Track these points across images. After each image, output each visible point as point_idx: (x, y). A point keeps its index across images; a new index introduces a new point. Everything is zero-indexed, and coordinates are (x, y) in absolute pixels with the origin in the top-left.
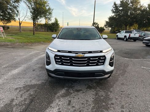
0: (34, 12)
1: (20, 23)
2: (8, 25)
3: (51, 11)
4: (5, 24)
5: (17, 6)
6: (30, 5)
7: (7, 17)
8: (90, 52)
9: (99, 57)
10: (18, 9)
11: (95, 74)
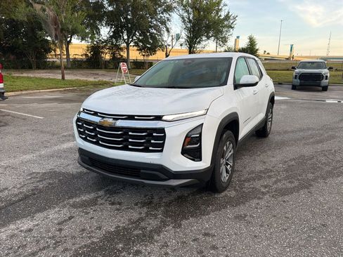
0: (194, 26)
1: (166, 53)
2: (151, 58)
3: (232, 21)
4: (146, 58)
5: (168, 20)
6: (185, 14)
7: (149, 43)
8: (131, 117)
9: (150, 131)
10: (169, 24)
11: (142, 171)
